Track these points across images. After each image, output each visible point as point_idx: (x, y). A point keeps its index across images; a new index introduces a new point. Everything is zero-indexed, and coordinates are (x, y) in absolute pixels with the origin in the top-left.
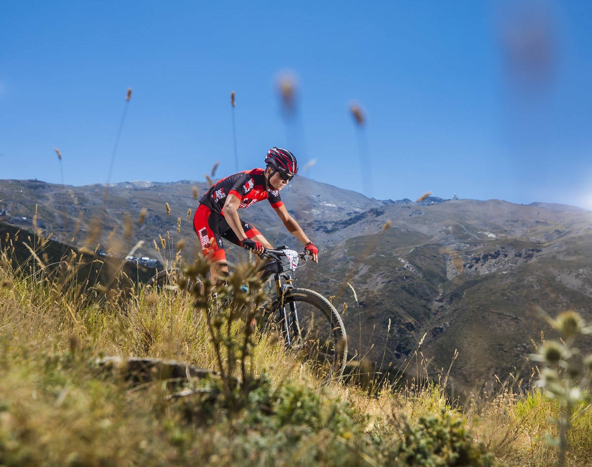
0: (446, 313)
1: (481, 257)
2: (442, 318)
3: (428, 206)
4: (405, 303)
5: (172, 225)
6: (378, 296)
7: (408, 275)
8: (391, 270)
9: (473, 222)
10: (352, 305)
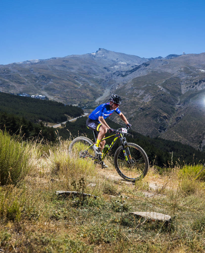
0: (182, 110)
1: (198, 81)
2: (180, 112)
3: (171, 59)
4: (162, 107)
5: (50, 79)
6: (149, 105)
7: (163, 93)
8: (155, 92)
9: (193, 65)
10: (137, 110)
